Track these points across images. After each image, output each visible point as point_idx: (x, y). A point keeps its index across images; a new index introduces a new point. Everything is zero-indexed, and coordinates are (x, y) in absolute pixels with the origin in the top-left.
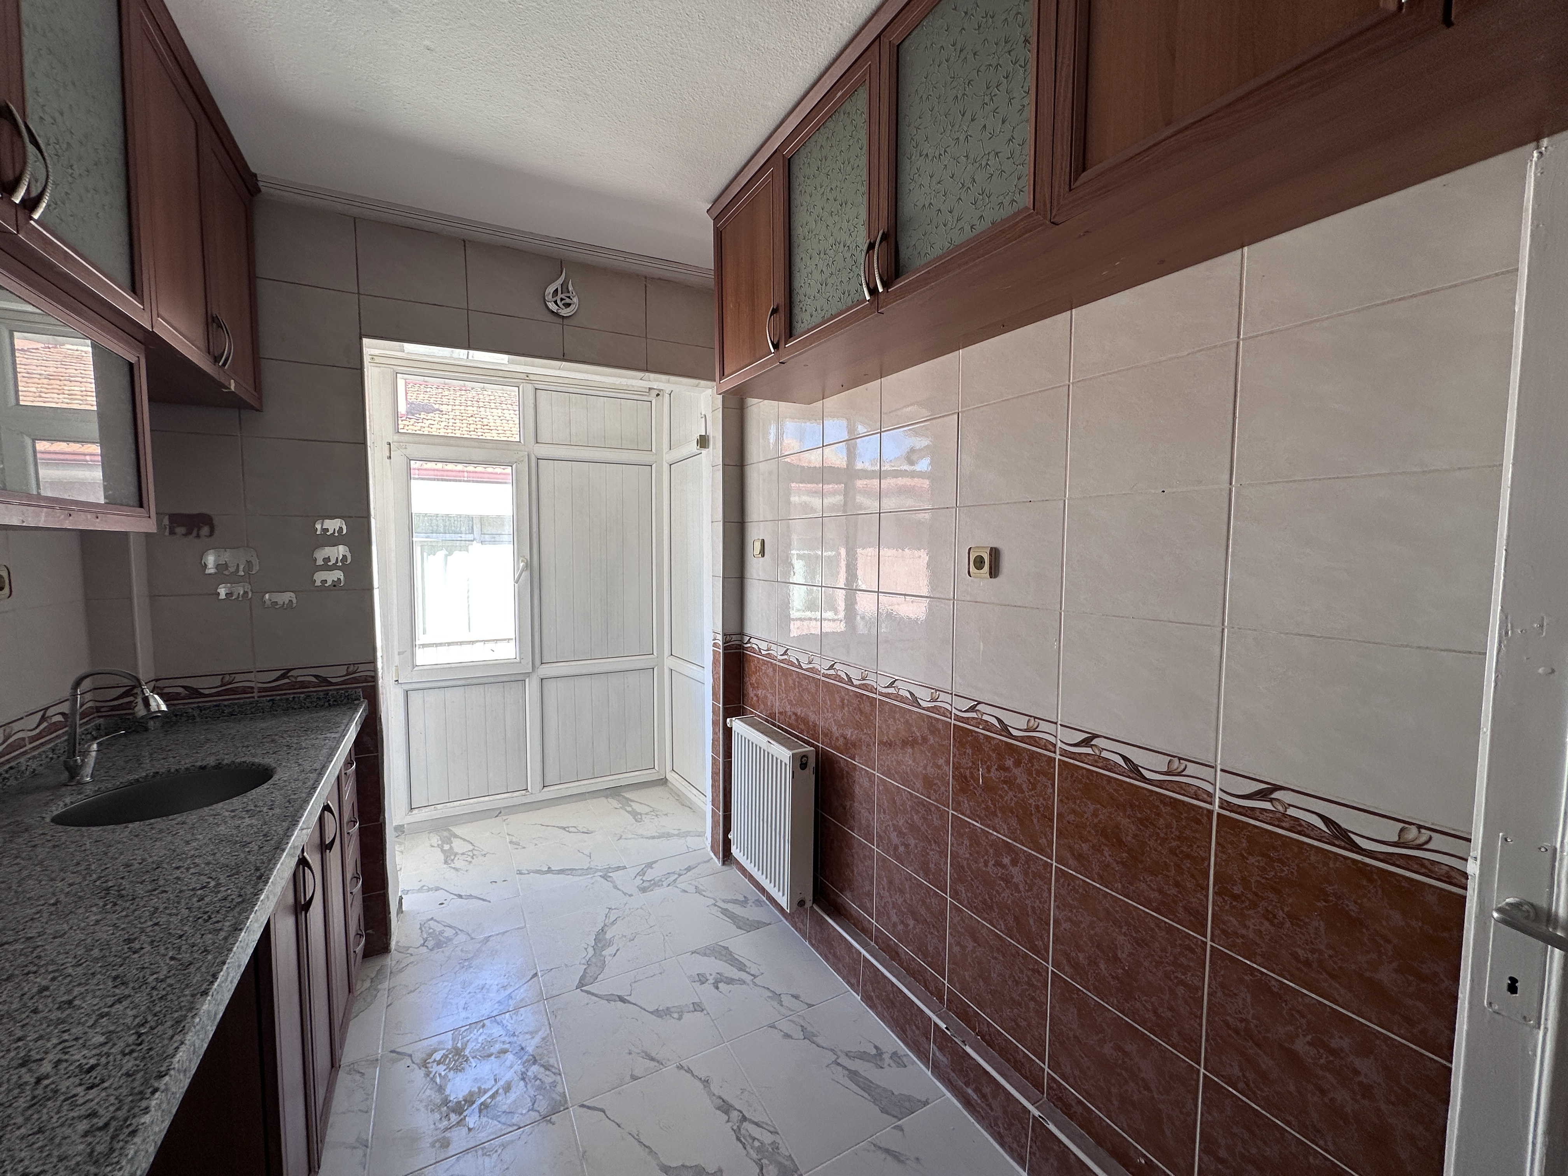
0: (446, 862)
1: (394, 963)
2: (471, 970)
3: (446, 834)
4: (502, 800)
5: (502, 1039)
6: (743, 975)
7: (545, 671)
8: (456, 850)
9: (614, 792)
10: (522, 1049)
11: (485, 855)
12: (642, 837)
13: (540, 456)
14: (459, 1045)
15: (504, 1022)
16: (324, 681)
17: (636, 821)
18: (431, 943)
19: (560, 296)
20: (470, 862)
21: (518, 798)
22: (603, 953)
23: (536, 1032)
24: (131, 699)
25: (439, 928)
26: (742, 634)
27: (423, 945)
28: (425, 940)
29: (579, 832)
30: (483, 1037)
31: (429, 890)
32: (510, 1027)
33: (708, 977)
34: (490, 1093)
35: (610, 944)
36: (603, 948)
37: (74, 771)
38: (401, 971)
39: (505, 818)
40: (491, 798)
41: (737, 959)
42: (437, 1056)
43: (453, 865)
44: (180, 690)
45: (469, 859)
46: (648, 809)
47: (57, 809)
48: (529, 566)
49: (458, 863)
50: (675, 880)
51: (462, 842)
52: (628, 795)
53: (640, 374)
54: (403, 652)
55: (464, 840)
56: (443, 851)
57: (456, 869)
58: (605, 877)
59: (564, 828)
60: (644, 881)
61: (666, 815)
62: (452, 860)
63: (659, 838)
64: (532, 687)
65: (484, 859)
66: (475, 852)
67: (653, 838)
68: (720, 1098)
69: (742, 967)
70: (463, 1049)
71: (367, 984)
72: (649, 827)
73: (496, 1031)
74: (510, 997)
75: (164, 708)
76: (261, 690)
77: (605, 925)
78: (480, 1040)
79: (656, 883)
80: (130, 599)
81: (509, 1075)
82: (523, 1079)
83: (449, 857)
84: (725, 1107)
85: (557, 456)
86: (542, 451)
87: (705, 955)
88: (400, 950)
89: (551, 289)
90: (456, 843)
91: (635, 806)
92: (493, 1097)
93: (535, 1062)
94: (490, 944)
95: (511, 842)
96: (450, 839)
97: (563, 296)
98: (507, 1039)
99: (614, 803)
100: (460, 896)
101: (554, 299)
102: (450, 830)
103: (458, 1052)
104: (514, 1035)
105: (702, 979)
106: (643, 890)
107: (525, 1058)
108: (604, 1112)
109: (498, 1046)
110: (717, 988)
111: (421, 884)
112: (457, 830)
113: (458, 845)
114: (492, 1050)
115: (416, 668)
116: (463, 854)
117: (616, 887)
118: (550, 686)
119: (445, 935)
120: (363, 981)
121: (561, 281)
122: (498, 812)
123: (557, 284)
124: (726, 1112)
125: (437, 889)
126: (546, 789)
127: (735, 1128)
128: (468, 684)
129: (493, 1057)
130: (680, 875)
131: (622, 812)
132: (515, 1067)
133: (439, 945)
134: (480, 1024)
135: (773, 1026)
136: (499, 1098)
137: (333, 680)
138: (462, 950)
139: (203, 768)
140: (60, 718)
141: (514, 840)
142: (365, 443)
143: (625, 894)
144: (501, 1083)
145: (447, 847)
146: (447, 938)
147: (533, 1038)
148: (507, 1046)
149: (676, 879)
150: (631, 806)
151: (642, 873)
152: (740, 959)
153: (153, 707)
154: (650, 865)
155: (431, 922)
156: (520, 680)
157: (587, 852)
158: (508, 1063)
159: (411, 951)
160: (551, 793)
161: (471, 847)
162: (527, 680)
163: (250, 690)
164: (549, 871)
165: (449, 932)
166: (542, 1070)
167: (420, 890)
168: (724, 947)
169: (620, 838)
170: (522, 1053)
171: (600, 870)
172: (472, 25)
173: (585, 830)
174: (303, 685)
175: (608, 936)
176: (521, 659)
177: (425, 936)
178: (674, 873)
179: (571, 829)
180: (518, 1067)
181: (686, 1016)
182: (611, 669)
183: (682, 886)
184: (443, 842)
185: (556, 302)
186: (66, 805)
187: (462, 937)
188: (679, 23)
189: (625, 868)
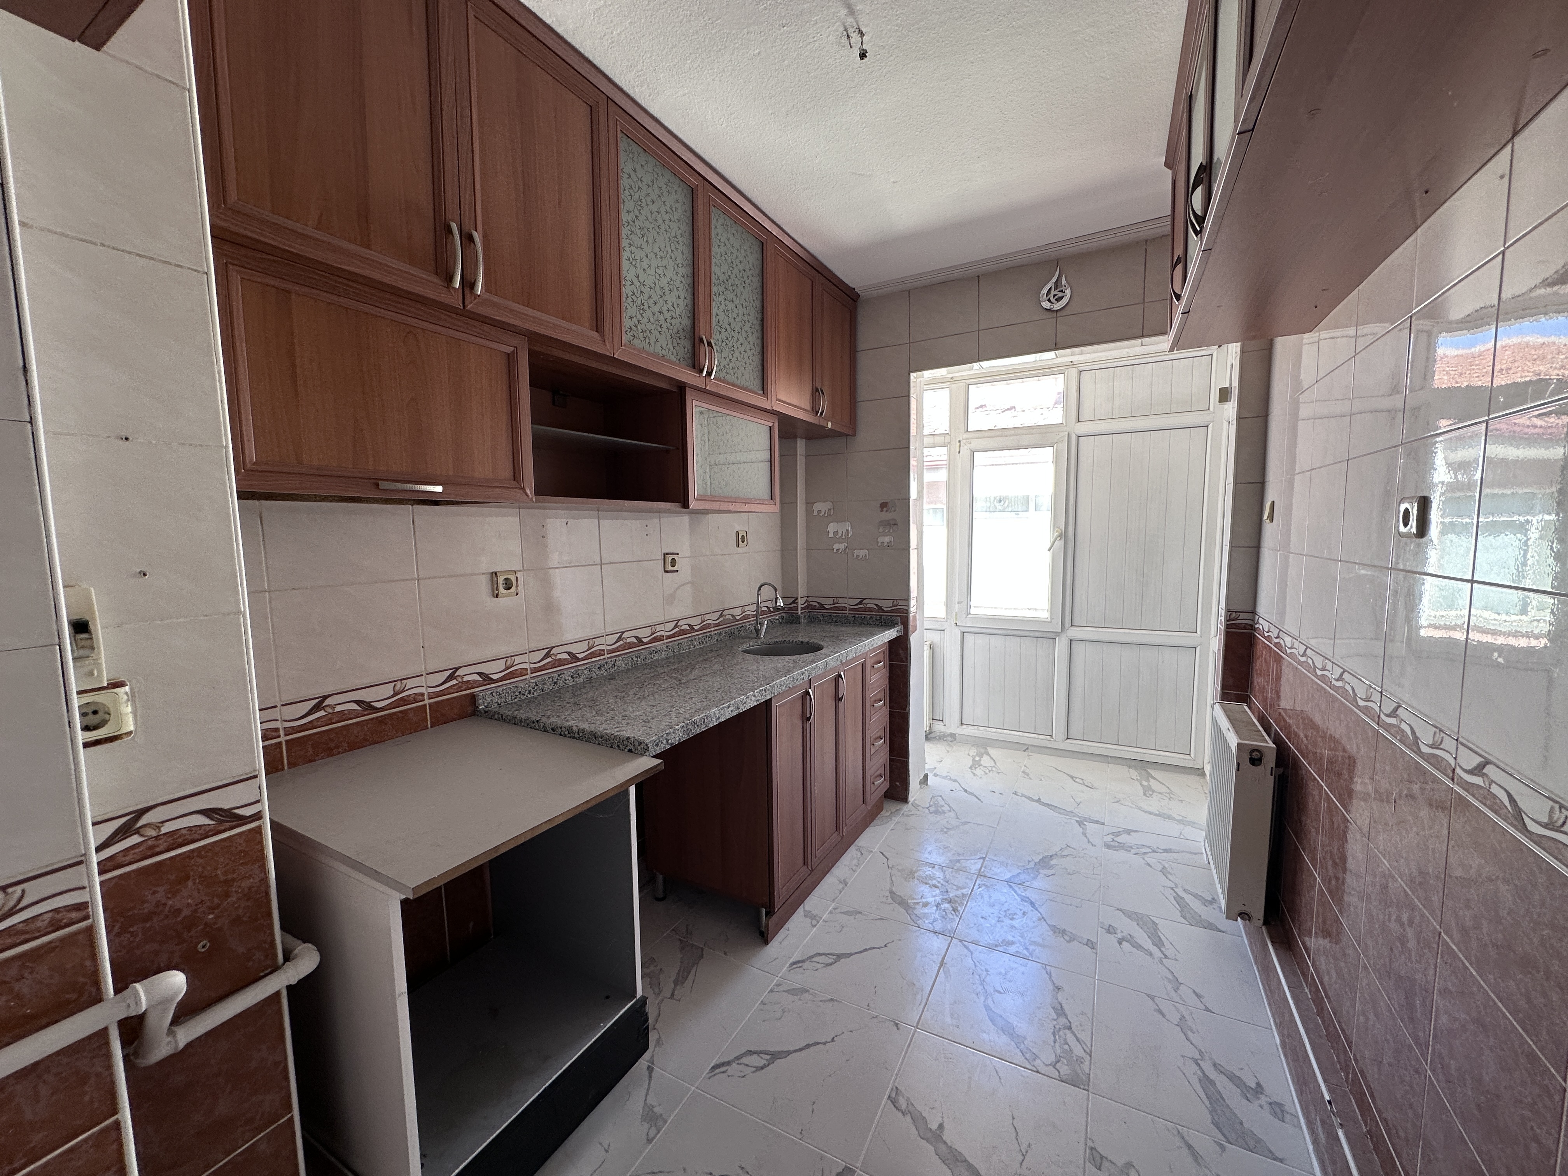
0: (971, 768)
1: (907, 810)
2: (946, 835)
3: (982, 750)
4: (1028, 738)
5: (939, 880)
6: (1155, 950)
7: (1074, 633)
8: (982, 763)
9: (1142, 765)
10: (947, 892)
11: (999, 773)
12: (1140, 809)
13: (1079, 433)
14: (914, 869)
15: (946, 873)
16: (880, 608)
17: (1145, 794)
18: (932, 809)
19: (1053, 293)
20: (986, 774)
21: (1043, 741)
22: (1041, 871)
23: (962, 889)
24: (795, 605)
25: (942, 803)
26: (1254, 612)
27: (927, 808)
28: (930, 806)
29: (1084, 784)
30: (930, 872)
31: (950, 779)
32: (947, 877)
33: (1119, 931)
34: (915, 901)
35: (1051, 867)
36: (1044, 867)
37: (758, 632)
38: (908, 816)
39: (1030, 754)
40: (1021, 734)
41: (1159, 937)
42: (900, 868)
43: (974, 771)
44: (816, 604)
45: (987, 771)
46: (1164, 790)
47: (746, 646)
48: (1063, 536)
49: (979, 772)
50: (1145, 853)
51: (989, 758)
52: (1152, 772)
53: (1138, 342)
54: (961, 602)
55: (992, 758)
56: (973, 759)
57: (974, 774)
58: (1080, 823)
59: (1072, 777)
60: (1113, 840)
61: (1182, 801)
62: (976, 768)
63: (1156, 815)
64: (1061, 645)
65: (997, 775)
66: (994, 769)
67: (1150, 813)
68: (1060, 1004)
69: (1159, 943)
70: (915, 872)
71: (888, 814)
72: (1154, 804)
73: (939, 874)
74: (959, 861)
75: (782, 605)
76: (851, 610)
77: (1056, 855)
78: (927, 873)
79: (1122, 846)
80: (796, 550)
81: (931, 900)
82: (937, 907)
83: (975, 765)
84: (1060, 1012)
85: (1097, 431)
86: (1082, 428)
87: (1129, 917)
88: (916, 806)
89: (1045, 291)
90: (986, 758)
91: (1153, 784)
92: (915, 903)
93: (950, 902)
94: (966, 827)
95: (1023, 772)
96: (983, 754)
97: (1056, 292)
98: (942, 882)
99: (1134, 773)
100: (966, 791)
101: (1048, 298)
102: (986, 749)
103: (912, 873)
104: (947, 882)
105: (1110, 930)
106: (1108, 846)
107: (945, 897)
108: (972, 954)
109: (934, 882)
110: (1120, 943)
111: (948, 774)
112: (991, 751)
113: (986, 760)
114: (930, 882)
115: (970, 616)
116: (985, 767)
117: (1084, 834)
118: (1078, 648)
119: (943, 808)
120: (887, 811)
121: (1054, 280)
122: (1026, 748)
123: (1051, 284)
124: (1058, 1015)
125: (955, 781)
126: (1068, 741)
127: (1057, 1027)
128: (1007, 634)
129: (927, 886)
130: (1154, 851)
131: (1137, 784)
132: (937, 898)
133: (936, 812)
134: (933, 866)
135: (1152, 998)
136: (917, 906)
137: (885, 609)
138: (947, 822)
139: (802, 642)
140: (766, 609)
141: (1027, 771)
142: (908, 448)
143: (1089, 842)
144: (924, 900)
145: (977, 759)
146: (943, 811)
147: (957, 890)
148: (939, 885)
149: (1147, 853)
150: (1148, 781)
151: (1118, 834)
152: (1162, 937)
153: (778, 604)
154: (1129, 832)
155: (940, 798)
156: (1052, 637)
157: (1078, 800)
158: (934, 894)
159: (919, 808)
160: (1068, 745)
161: (993, 764)
162: (1057, 639)
163: (844, 609)
164: (1039, 801)
165: (946, 808)
166: (951, 909)
167: (945, 778)
168: (1153, 922)
169: (1118, 802)
170: (946, 894)
171: (1079, 817)
172: (908, 156)
173: (1090, 785)
174: (870, 609)
175: (1052, 862)
176: (1052, 619)
177: (932, 803)
178: (1149, 847)
179: (1077, 780)
180: (938, 899)
181: (1075, 943)
182: (1144, 641)
183: (1149, 860)
184: (977, 755)
185: (1049, 300)
186: (750, 646)
187: (952, 814)
188: (1032, 65)
189: (1103, 824)
